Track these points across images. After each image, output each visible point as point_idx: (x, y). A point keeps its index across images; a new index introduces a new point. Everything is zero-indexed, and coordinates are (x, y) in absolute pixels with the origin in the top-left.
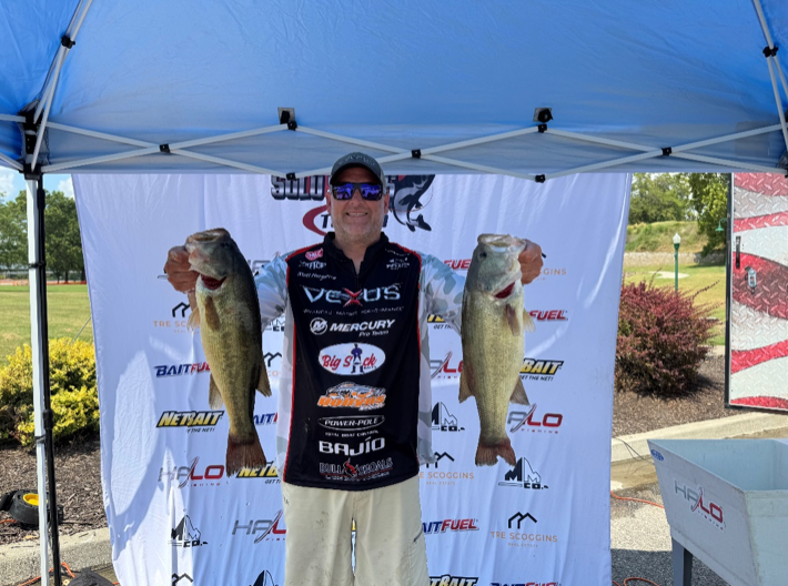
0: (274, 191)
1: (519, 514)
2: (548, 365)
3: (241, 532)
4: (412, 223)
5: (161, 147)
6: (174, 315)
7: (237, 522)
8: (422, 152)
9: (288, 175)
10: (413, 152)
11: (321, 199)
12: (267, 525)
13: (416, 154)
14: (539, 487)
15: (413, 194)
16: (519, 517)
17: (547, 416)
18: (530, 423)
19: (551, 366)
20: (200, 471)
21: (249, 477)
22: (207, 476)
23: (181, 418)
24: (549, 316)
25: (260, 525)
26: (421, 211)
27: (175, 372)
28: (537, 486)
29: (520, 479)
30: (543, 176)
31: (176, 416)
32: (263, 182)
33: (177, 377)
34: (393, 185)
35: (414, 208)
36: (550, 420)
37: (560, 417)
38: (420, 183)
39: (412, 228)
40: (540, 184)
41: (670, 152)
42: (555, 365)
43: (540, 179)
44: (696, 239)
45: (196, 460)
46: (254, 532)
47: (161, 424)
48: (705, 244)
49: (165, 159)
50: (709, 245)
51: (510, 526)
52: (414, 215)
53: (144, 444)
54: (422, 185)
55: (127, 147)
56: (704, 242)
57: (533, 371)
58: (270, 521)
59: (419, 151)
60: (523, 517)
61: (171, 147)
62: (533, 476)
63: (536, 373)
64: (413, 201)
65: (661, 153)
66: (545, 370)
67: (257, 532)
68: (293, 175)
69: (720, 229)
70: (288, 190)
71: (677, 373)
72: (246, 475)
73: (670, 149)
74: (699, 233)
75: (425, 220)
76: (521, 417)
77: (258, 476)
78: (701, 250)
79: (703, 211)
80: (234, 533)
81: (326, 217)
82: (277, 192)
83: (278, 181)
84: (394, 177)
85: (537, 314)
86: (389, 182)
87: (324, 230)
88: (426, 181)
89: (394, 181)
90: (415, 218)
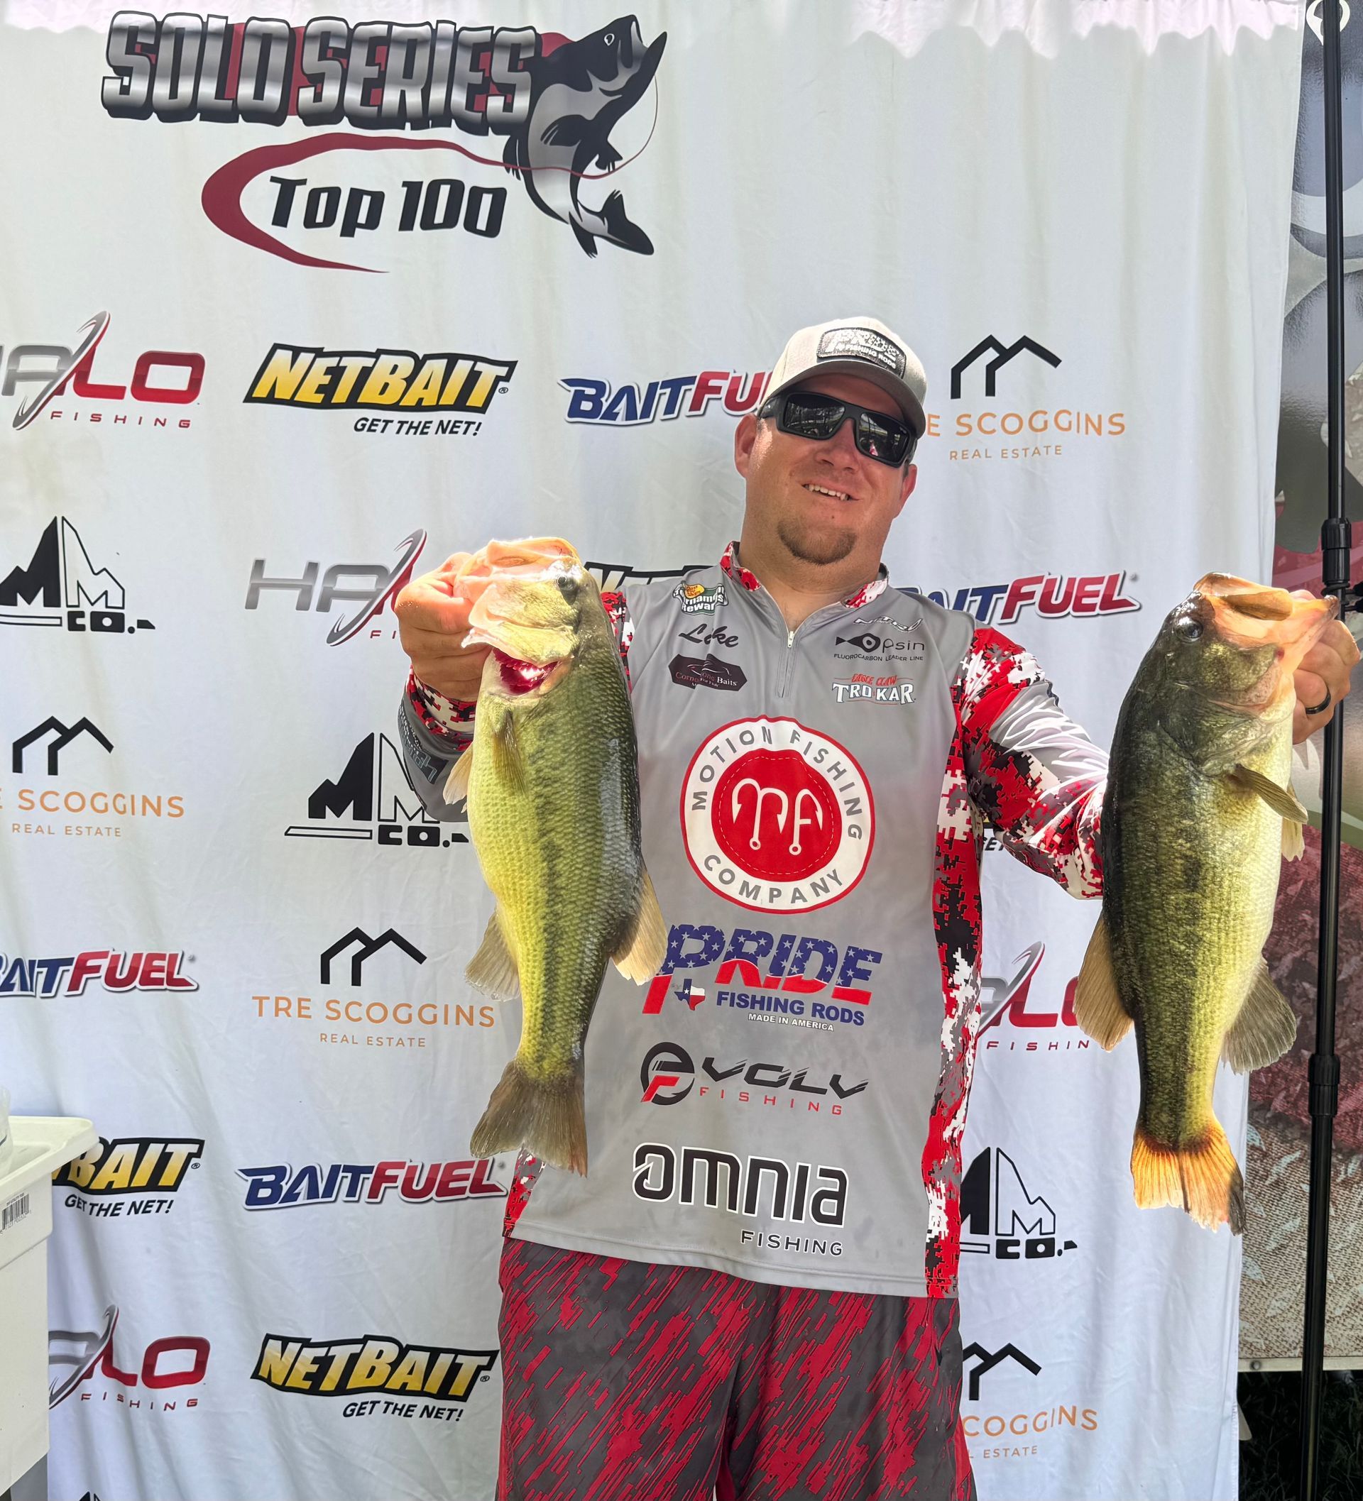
4: (588, 220)
15: (590, 113)
26: (618, 181)
28: (1042, 1247)
34: (525, 77)
35: (594, 165)
38: (611, 75)
39: (587, 242)
52: (594, 192)
54: (621, 82)
60: (991, 1359)
62: (1031, 1214)
64: (589, 140)
81: (288, 189)
82: (125, 90)
83: (130, 50)
84: (527, 46)
85: (1039, 589)
86: (512, 68)
87: (276, 233)
88: (635, 70)
89: (528, 65)
90: (598, 209)
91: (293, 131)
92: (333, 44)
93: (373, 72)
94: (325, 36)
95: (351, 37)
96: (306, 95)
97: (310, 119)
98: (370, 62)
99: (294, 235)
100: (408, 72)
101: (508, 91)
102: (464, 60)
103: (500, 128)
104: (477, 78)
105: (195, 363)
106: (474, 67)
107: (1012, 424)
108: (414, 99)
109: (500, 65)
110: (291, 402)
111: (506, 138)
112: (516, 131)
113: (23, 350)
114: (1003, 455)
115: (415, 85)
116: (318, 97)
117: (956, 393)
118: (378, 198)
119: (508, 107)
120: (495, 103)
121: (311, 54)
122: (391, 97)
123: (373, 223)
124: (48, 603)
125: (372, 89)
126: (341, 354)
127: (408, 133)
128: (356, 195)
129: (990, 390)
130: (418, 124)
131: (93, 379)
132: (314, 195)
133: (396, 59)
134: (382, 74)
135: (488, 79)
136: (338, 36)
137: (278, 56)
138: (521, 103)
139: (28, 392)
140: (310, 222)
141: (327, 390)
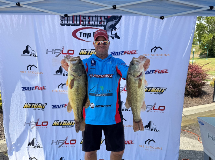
0: (61, 22)
1: (149, 140)
2: (161, 89)
3: (54, 144)
4: (113, 36)
5: (17, 3)
6: (27, 69)
7: (53, 140)
8: (117, 6)
9: (65, 15)
10: (113, 6)
11: (78, 25)
12: (63, 141)
13: (114, 7)
14: (156, 131)
15: (113, 24)
16: (149, 141)
17: (160, 107)
18: (154, 109)
19: (162, 89)
20: (40, 123)
21: (56, 126)
22: (42, 125)
23: (32, 105)
24: (162, 72)
25: (60, 142)
26: (116, 31)
27: (29, 90)
28: (156, 130)
29: (150, 128)
30: (163, 17)
31: (30, 104)
32: (57, 19)
33: (30, 91)
34: (106, 20)
35: (114, 30)
36: (161, 108)
37: (164, 107)
38: (116, 20)
39: (113, 38)
40: (162, 20)
41: (213, 8)
42: (164, 89)
43: (162, 18)
44: (199, 50)
45: (38, 120)
46: (58, 144)
47: (25, 107)
48: (201, 52)
49: (18, 9)
50: (202, 52)
51: (146, 144)
52: (114, 33)
53: (19, 114)
54: (117, 21)
55: (4, 4)
56: (201, 51)
57: (156, 91)
58: (64, 140)
59: (115, 6)
60: (150, 141)
61: (20, 4)
62: (154, 127)
63: (156, 92)
64: (113, 27)
65: (209, 8)
66: (160, 91)
67: (59, 144)
68: (67, 15)
69: (206, 48)
70: (66, 22)
71: (196, 90)
72: (55, 125)
73: (213, 7)
74: (200, 49)
75: (118, 35)
76: (151, 107)
77: (59, 125)
78: (200, 54)
79: (201, 42)
80: (52, 144)
81: (81, 33)
82: (62, 23)
83: (62, 18)
84: (106, 17)
85: (158, 71)
86: (104, 19)
87: (80, 38)
88: (118, 19)
89: (106, 19)
90: (114, 34)
91: (81, 26)
92: (84, 17)
93: (89, 20)
94: (83, 16)
95: (86, 16)
96: (82, 23)
97: (83, 25)
98: (88, 19)
99: (82, 38)
100: (93, 20)
101: (104, 22)
102: (99, 18)
103: (103, 26)
104: (100, 20)
105: (73, 51)
106: (100, 19)
107: (157, 55)
108: (93, 23)
109: (103, 19)
110: (83, 54)
111: (104, 27)
112: (105, 26)
113: (55, 50)
114: (156, 58)
115: (93, 21)
116: (83, 23)
117: (151, 52)
118: (90, 34)
119: (104, 23)
120: (102, 23)
121: (82, 18)
122: (91, 23)
123: (90, 36)
124: (61, 73)
125: (89, 22)
126: (88, 50)
127: (93, 27)
128: (88, 34)
129: (155, 52)
130: (94, 26)
131: (63, 53)
132: (84, 34)
133: (91, 18)
134: (90, 20)
135: (102, 20)
136: (85, 16)
137: (78, 18)
138: (105, 23)
139: (57, 54)
140: (84, 36)
141: (87, 53)
